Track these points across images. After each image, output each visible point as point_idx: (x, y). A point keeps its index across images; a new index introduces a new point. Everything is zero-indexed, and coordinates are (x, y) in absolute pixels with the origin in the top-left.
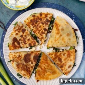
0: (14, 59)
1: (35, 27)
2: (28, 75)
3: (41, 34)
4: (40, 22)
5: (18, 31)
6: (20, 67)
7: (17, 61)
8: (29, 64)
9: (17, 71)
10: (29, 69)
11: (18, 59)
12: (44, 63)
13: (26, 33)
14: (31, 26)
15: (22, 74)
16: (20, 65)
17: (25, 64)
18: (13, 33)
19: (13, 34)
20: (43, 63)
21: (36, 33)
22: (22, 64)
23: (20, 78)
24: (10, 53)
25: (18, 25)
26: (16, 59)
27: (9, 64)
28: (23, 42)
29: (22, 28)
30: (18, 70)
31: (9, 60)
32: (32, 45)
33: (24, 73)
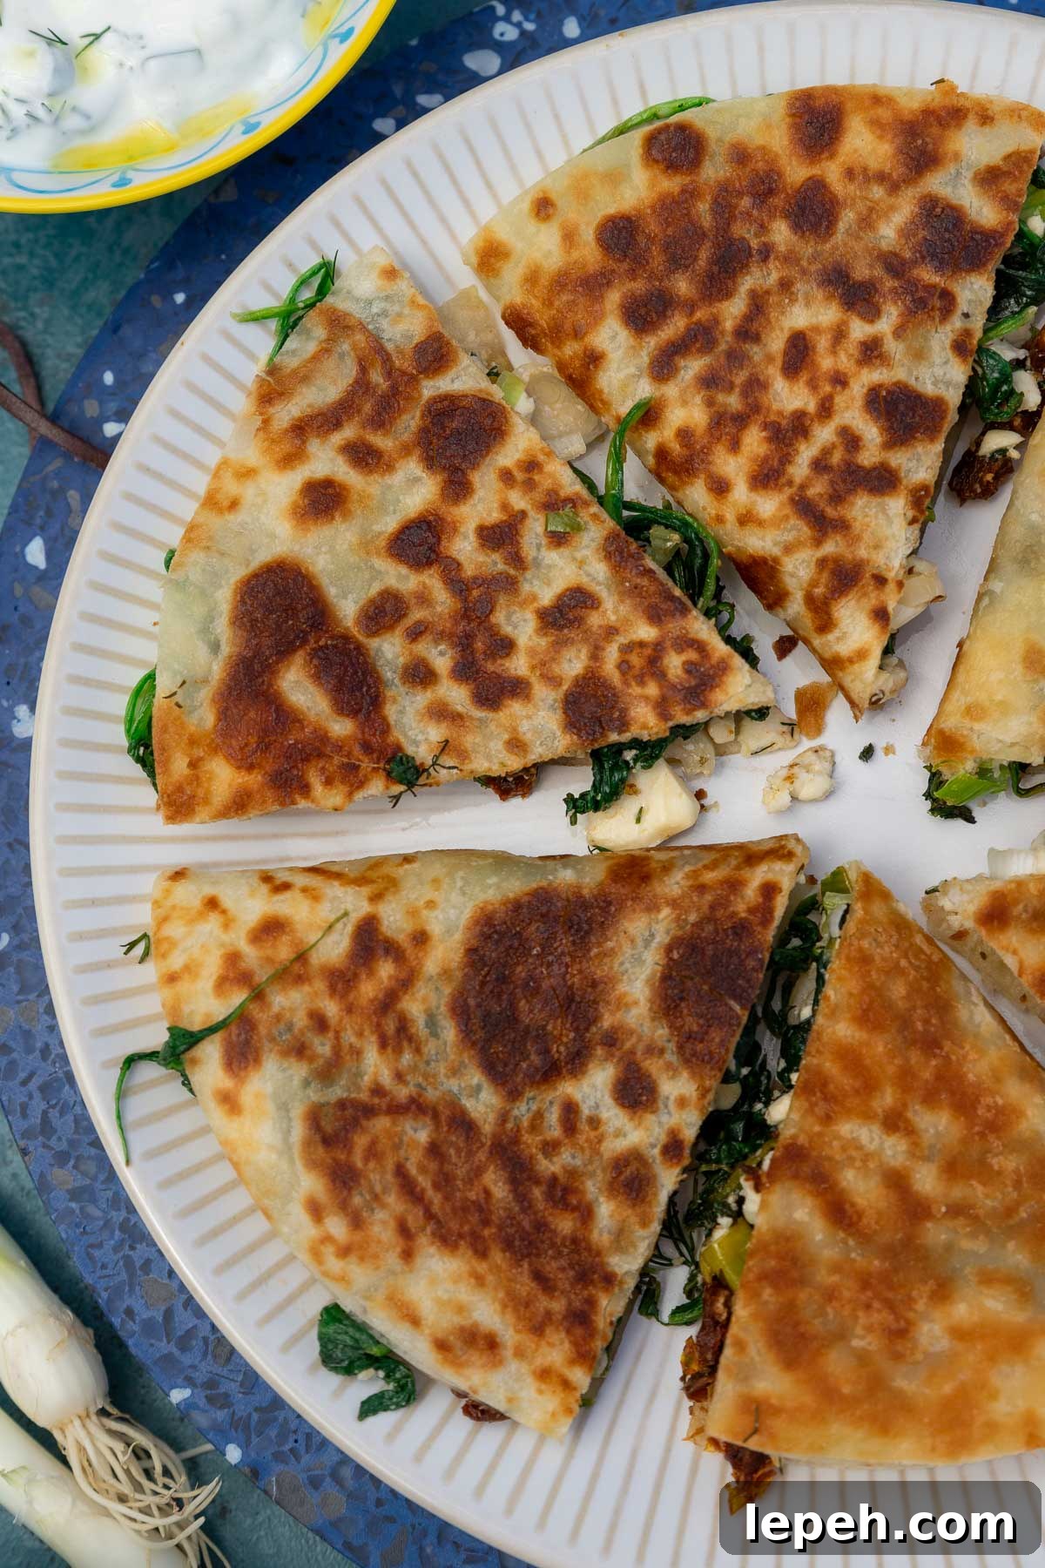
0: (258, 995)
1: (692, 367)
2: (556, 1351)
3: (818, 489)
4: (790, 259)
5: (348, 432)
6: (379, 1177)
7: (323, 1047)
8: (570, 1110)
9: (316, 1254)
10: (565, 1225)
11: (331, 1008)
12: (887, 1098)
13: (507, 477)
14: (611, 336)
15: (415, 1321)
16: (381, 1123)
17: (483, 1103)
18: (247, 474)
19: (249, 492)
20: (869, 1086)
21: (720, 488)
22: (417, 1107)
23: (370, 1408)
24: (179, 875)
25: (339, 324)
26: (291, 1002)
27: (138, 1106)
28: (441, 659)
29: (431, 388)
30: (337, 1227)
31: (156, 1037)
32: (645, 720)
33: (465, 1293)
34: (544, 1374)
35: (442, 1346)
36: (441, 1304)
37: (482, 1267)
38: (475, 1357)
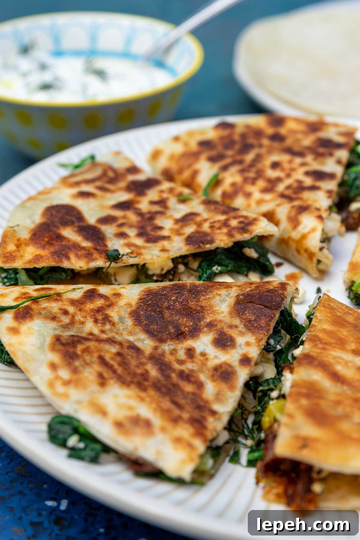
1: (235, 168)
2: (185, 432)
3: (288, 192)
4: (269, 147)
5: (98, 184)
6: (90, 358)
8: (191, 350)
9: (51, 384)
10: (189, 388)
11: (71, 309)
13: (162, 191)
15: (103, 413)
16: (92, 343)
17: (146, 344)
21: (247, 195)
22: (111, 341)
26: (52, 305)
28: (132, 233)
29: (131, 178)
30: (65, 374)
32: (222, 239)
33: (133, 402)
34: (178, 440)
35: (119, 425)
36: (120, 406)
37: (143, 394)
38: (138, 430)
